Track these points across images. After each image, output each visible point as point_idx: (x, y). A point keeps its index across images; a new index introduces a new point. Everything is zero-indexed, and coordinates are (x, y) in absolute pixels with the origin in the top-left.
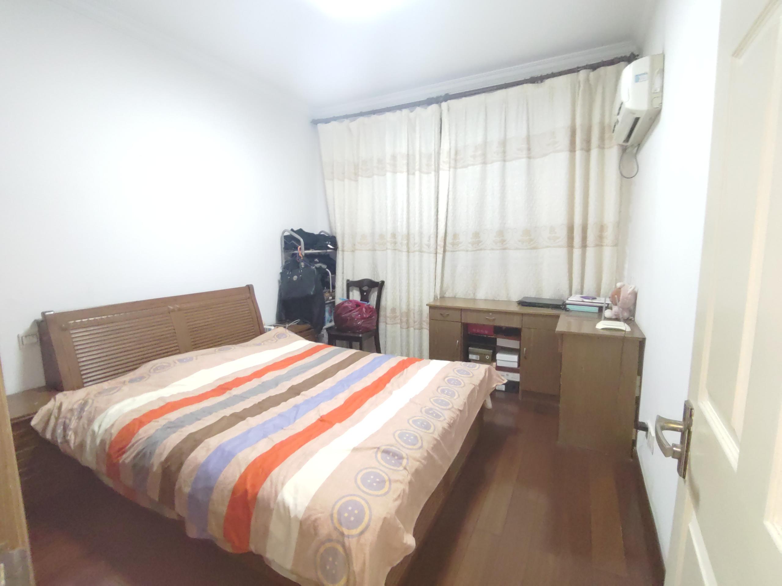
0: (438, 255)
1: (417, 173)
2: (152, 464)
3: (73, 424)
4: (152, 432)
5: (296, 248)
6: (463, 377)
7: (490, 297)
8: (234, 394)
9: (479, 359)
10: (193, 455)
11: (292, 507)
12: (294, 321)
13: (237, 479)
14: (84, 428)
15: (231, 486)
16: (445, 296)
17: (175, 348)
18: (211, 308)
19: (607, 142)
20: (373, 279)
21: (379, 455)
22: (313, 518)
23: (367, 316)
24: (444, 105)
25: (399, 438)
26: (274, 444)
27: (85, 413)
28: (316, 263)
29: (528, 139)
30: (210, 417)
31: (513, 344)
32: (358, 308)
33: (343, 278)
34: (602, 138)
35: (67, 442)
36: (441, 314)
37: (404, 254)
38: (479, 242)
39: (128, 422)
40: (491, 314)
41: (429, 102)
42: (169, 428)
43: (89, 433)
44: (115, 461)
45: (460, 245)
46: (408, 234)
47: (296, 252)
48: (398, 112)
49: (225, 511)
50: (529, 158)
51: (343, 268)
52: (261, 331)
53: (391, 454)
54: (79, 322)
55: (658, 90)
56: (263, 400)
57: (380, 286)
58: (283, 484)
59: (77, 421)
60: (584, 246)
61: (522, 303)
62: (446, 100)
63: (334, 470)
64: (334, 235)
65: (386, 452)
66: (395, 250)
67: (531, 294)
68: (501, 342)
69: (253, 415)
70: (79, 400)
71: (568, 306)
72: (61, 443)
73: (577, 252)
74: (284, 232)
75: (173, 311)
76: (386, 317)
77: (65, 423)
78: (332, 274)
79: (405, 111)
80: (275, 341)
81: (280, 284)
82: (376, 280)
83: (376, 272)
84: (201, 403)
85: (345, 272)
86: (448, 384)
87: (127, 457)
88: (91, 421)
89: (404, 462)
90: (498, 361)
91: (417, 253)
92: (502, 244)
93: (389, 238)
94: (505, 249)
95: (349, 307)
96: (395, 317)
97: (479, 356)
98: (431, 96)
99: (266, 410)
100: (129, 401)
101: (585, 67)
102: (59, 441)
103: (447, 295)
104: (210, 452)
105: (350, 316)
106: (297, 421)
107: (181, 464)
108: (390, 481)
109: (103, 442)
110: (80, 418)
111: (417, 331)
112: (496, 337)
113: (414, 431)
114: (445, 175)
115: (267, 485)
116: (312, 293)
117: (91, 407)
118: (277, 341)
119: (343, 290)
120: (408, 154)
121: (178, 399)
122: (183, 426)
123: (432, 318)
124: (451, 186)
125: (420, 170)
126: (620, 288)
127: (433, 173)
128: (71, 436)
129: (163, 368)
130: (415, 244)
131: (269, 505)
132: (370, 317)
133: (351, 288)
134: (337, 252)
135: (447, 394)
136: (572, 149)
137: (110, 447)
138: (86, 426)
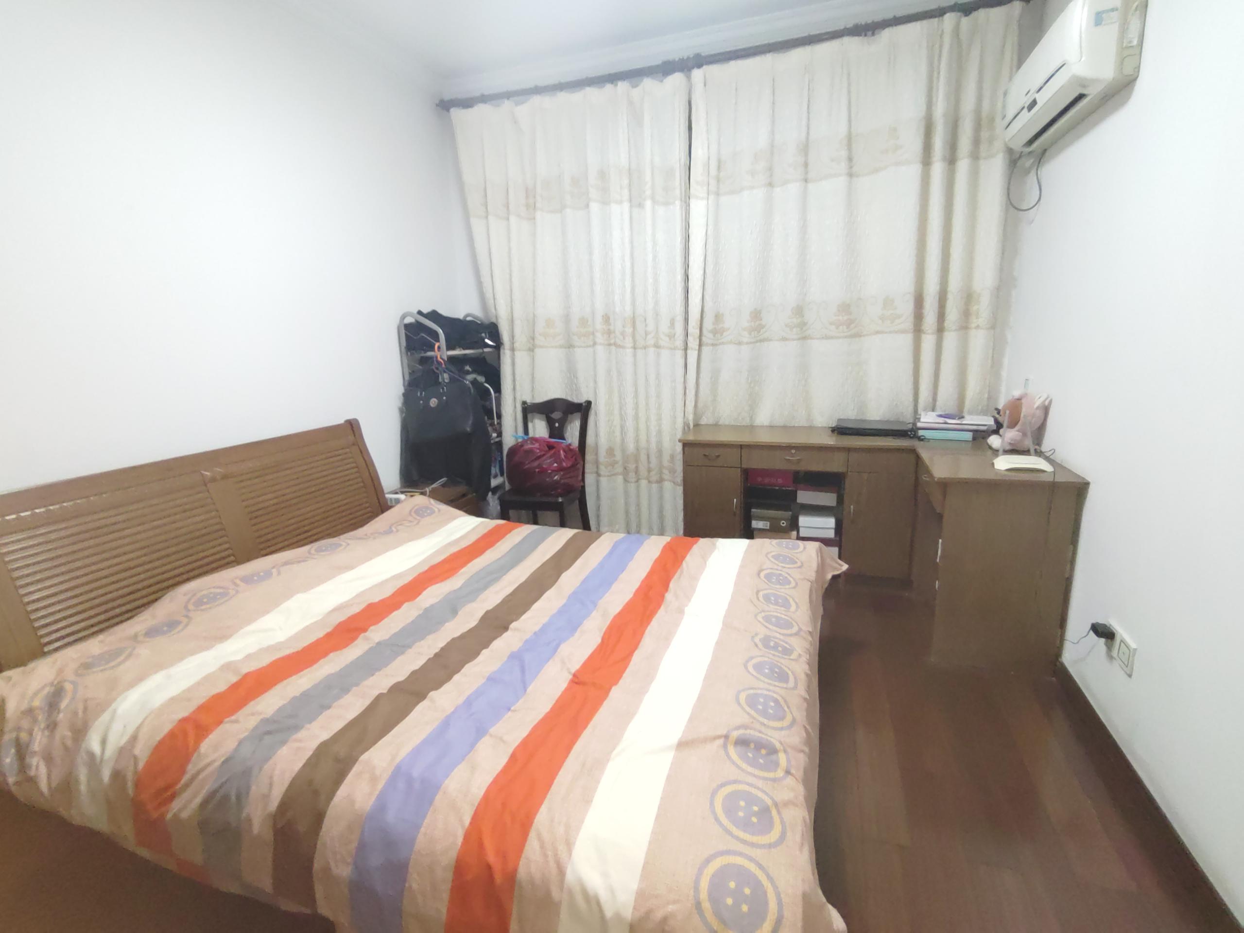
0: (689, 352)
1: (648, 203)
2: (249, 820)
3: (39, 742)
4: (229, 746)
5: (432, 348)
6: (789, 568)
7: (779, 422)
8: (377, 641)
9: (768, 528)
10: (342, 792)
11: (604, 896)
12: (437, 481)
13: (460, 840)
14: (66, 749)
15: (449, 857)
16: (699, 423)
17: (227, 553)
18: (287, 469)
19: (983, 148)
20: (569, 399)
21: (731, 750)
22: (659, 915)
23: (569, 465)
24: (697, 74)
25: (749, 706)
26: (510, 751)
27: (61, 715)
28: (468, 373)
29: (849, 140)
30: (347, 699)
31: (828, 499)
32: (552, 452)
33: (515, 399)
34: (976, 142)
35: (32, 781)
36: (705, 455)
37: (629, 351)
38: (761, 327)
39: (167, 728)
40: (793, 451)
41: (666, 69)
42: (269, 733)
43: (81, 759)
44: (155, 815)
45: (725, 334)
46: (634, 317)
47: (430, 354)
48: (609, 87)
49: (444, 911)
50: (851, 175)
51: (514, 381)
52: (382, 506)
53: (752, 745)
54: (14, 519)
55: (1135, 42)
56: (442, 649)
57: (583, 410)
58: (569, 845)
59: (47, 733)
60: (940, 330)
61: (840, 430)
62: (699, 66)
63: (661, 798)
64: (494, 320)
65: (742, 742)
66: (610, 345)
67: (849, 413)
68: (804, 497)
69: (438, 684)
70: (43, 688)
71: (921, 433)
72: (17, 783)
73: (928, 341)
74: (403, 317)
75: (213, 480)
76: (597, 463)
77: (17, 739)
78: (495, 392)
79: (622, 86)
80: (416, 522)
81: (404, 415)
82: (576, 400)
83: (574, 386)
84: (315, 666)
85: (518, 387)
86: (770, 584)
87: (185, 807)
88: (80, 732)
89: (782, 758)
90: (801, 530)
91: (652, 350)
92: (802, 329)
93: (599, 325)
94: (804, 338)
95: (535, 450)
96: (613, 464)
97: (768, 523)
98: (670, 57)
99: (458, 671)
100: (157, 679)
101: (953, 8)
102: (11, 780)
103: (704, 421)
104: (380, 786)
105: (539, 466)
106: (530, 689)
107: (319, 817)
108: (776, 805)
109: (117, 775)
110: (52, 726)
111: (655, 486)
112: (794, 489)
113: (769, 690)
114: (699, 209)
115: (532, 848)
116: (468, 429)
117: (73, 698)
118: (418, 523)
119: (516, 419)
120: (630, 169)
121: (265, 661)
122: (297, 728)
123: (687, 464)
124: (710, 228)
125: (654, 201)
126: (1019, 399)
127: (678, 203)
128: (37, 767)
129: (213, 599)
130: (647, 334)
131: (548, 893)
132: (573, 466)
133: (529, 416)
134: (502, 351)
135: (777, 604)
136: (926, 161)
137: (137, 784)
138: (69, 743)
